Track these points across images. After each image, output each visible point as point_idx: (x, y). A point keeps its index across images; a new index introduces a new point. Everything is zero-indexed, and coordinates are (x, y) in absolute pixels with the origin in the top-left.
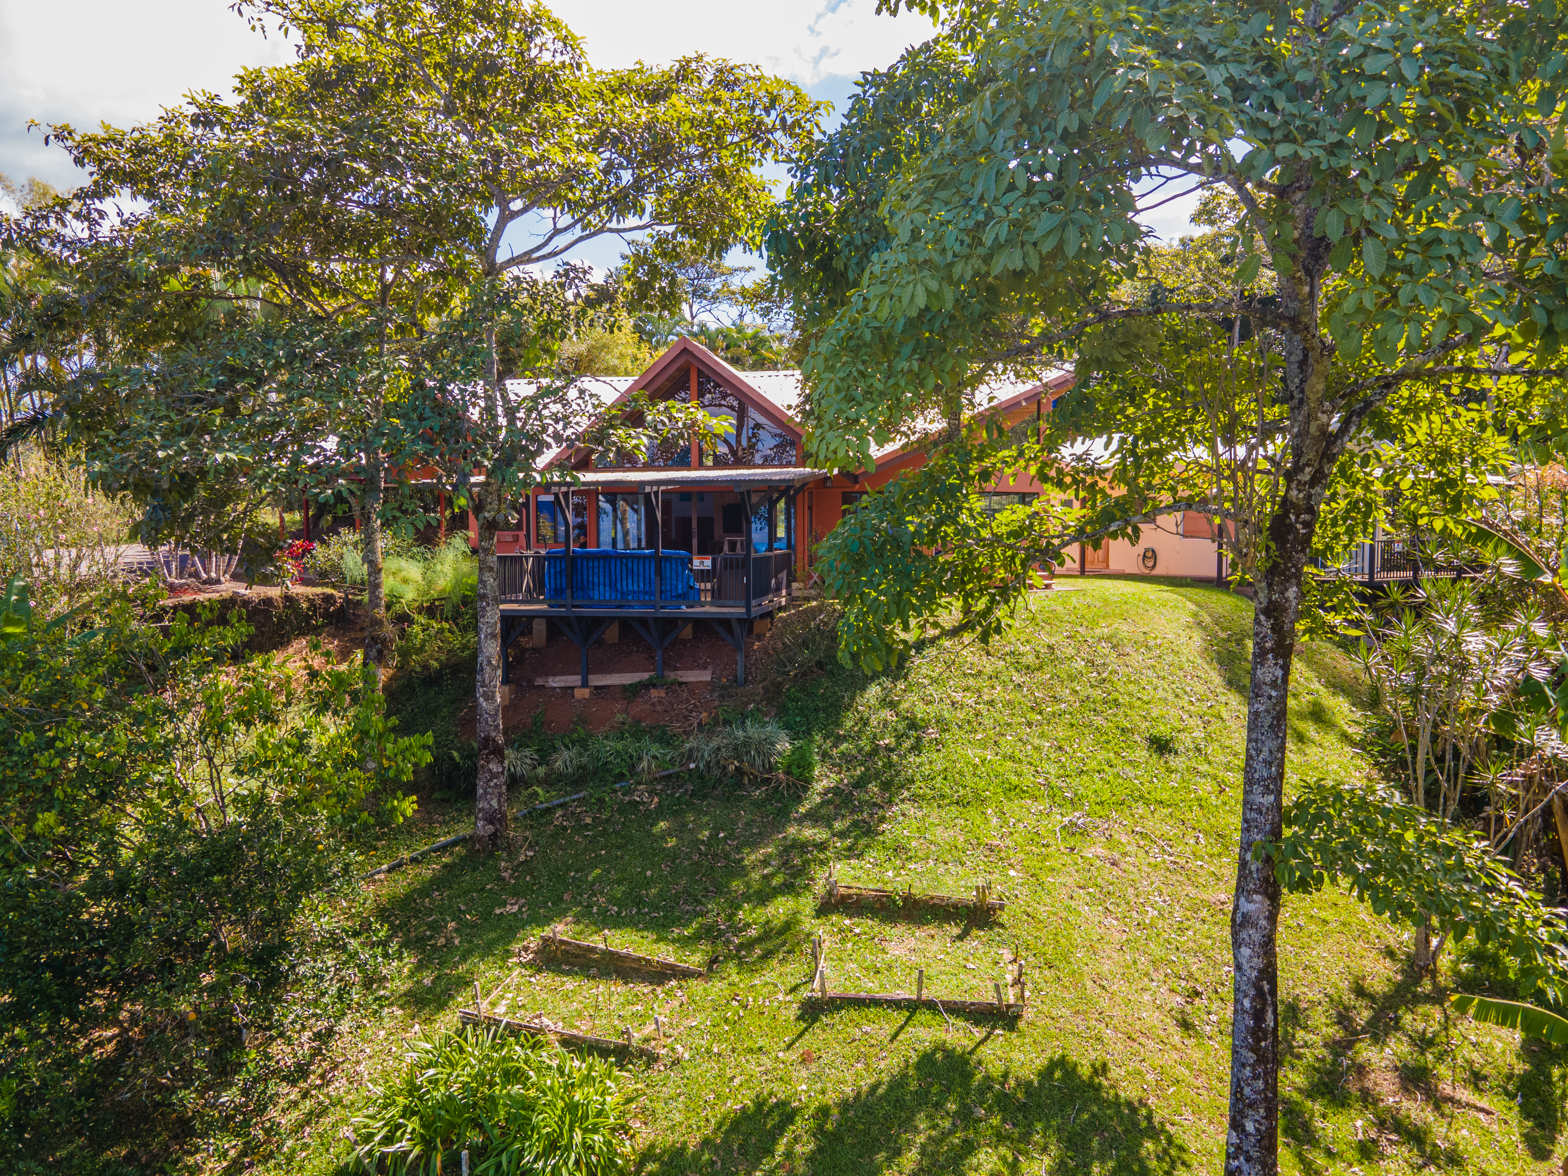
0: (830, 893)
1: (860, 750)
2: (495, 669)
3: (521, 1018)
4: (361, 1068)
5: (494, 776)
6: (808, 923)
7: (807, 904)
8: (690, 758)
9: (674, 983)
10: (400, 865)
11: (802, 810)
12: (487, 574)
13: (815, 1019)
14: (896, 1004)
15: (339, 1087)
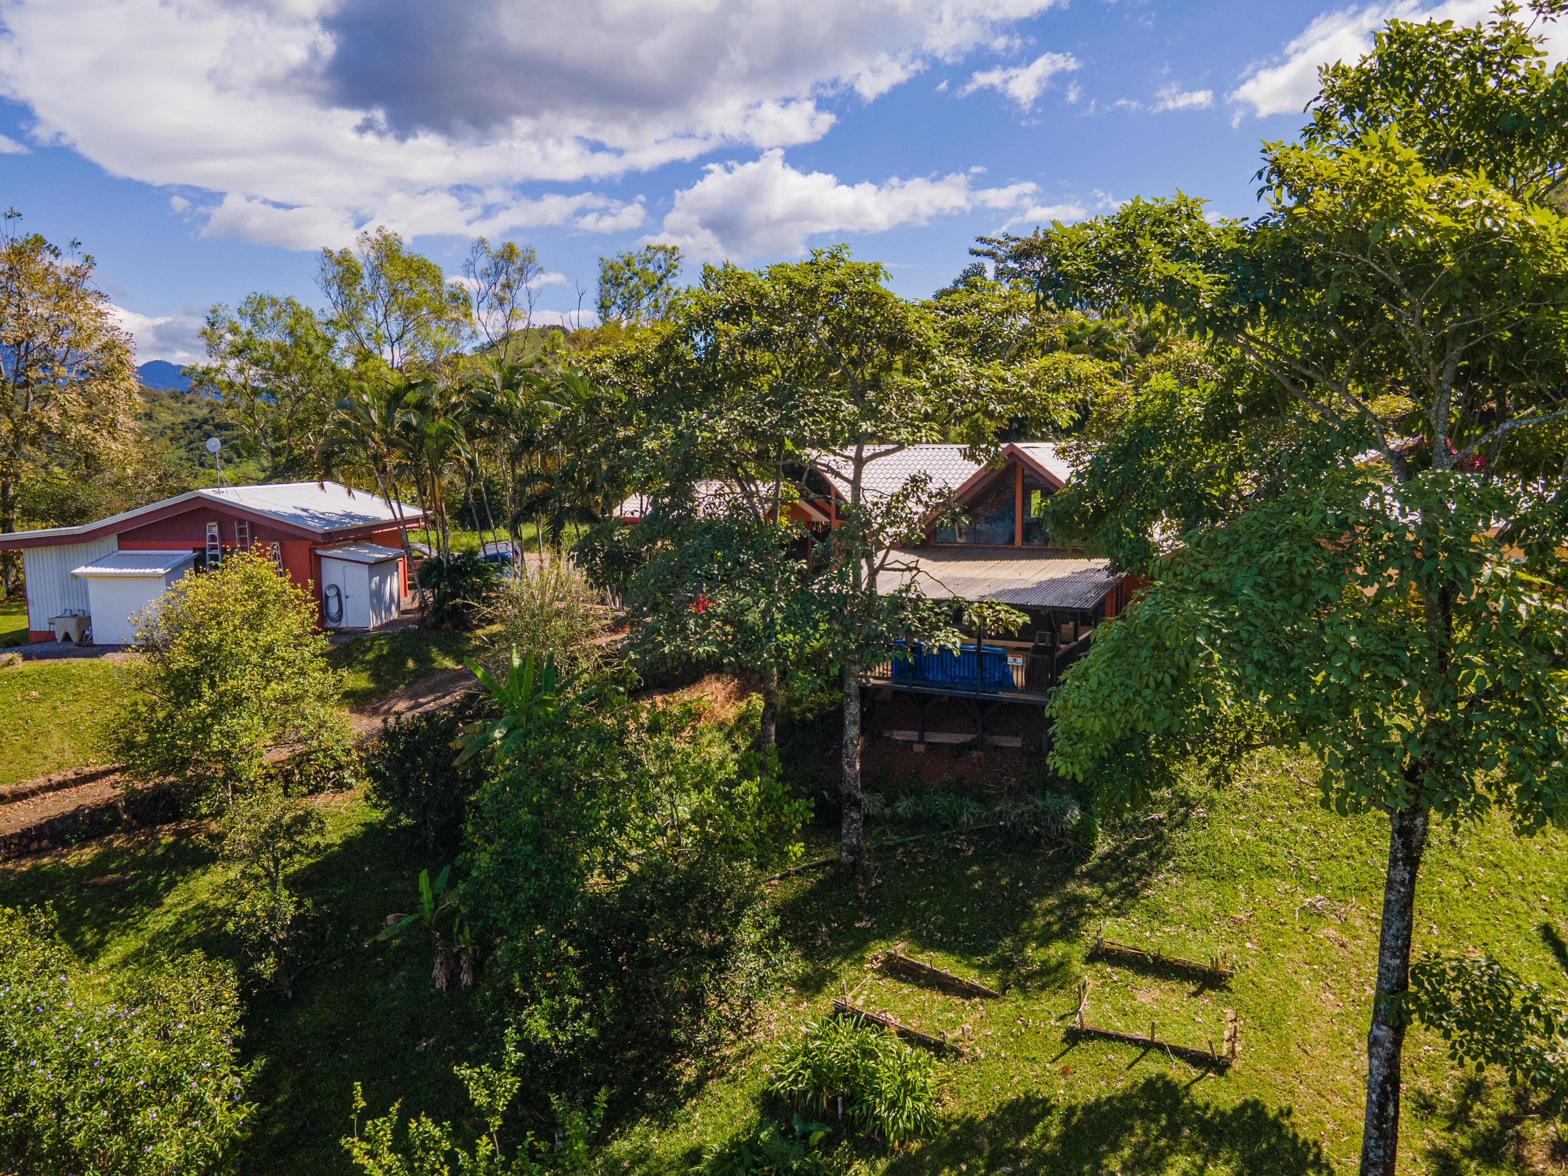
0: (1097, 946)
3: (872, 1011)
4: (772, 1027)
5: (855, 821)
6: (1077, 966)
7: (1077, 952)
8: (1000, 818)
9: (977, 1000)
10: (788, 875)
11: (1083, 869)
13: (1075, 1044)
14: (1135, 1042)
15: (759, 1037)
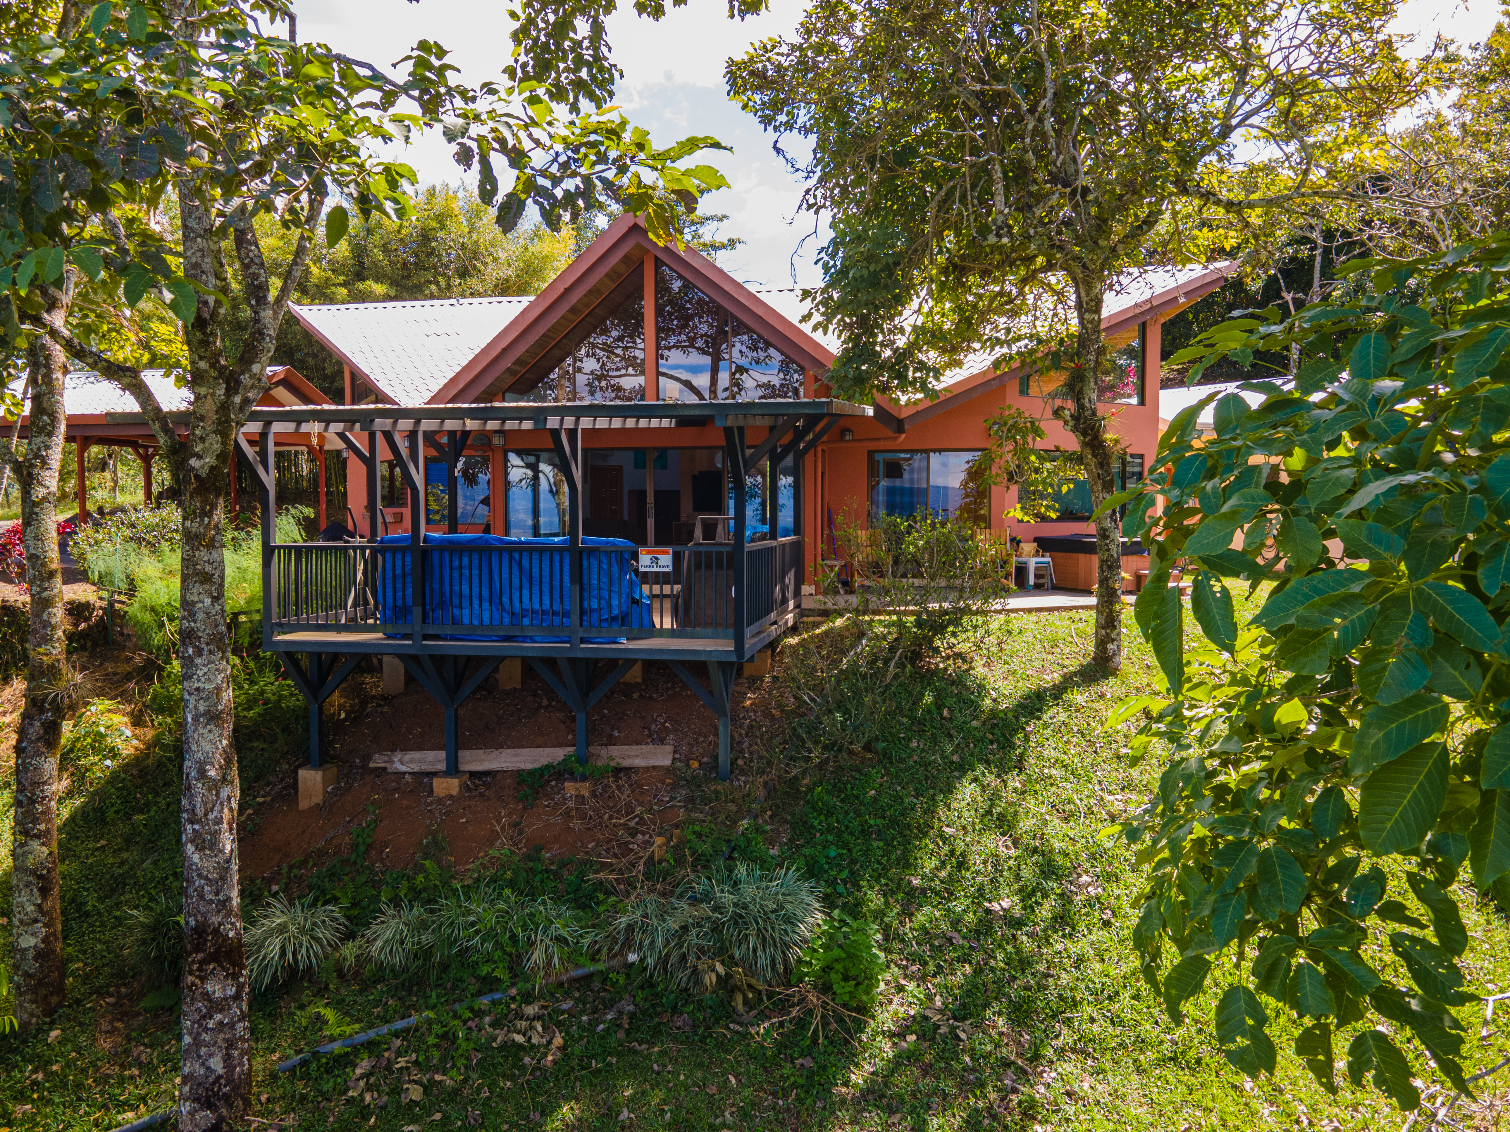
1: (956, 923)
2: (215, 786)
5: (220, 1006)
8: (628, 945)
11: (857, 1078)
12: (197, 589)
